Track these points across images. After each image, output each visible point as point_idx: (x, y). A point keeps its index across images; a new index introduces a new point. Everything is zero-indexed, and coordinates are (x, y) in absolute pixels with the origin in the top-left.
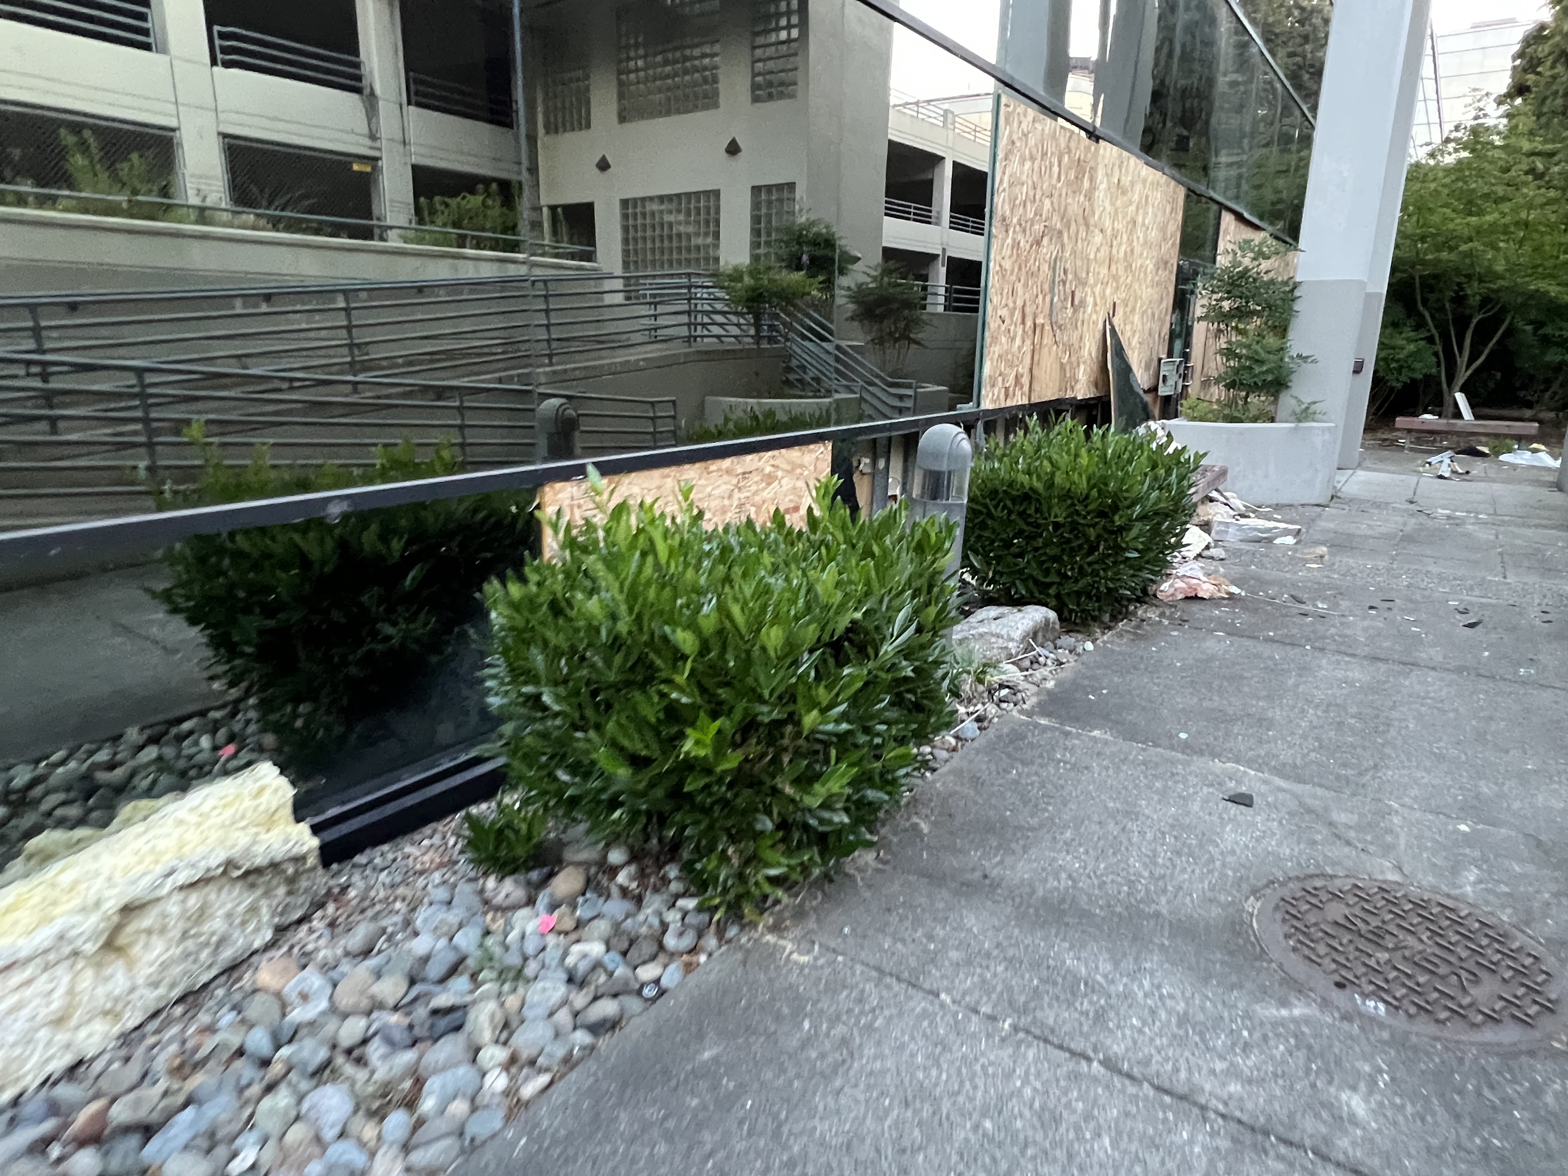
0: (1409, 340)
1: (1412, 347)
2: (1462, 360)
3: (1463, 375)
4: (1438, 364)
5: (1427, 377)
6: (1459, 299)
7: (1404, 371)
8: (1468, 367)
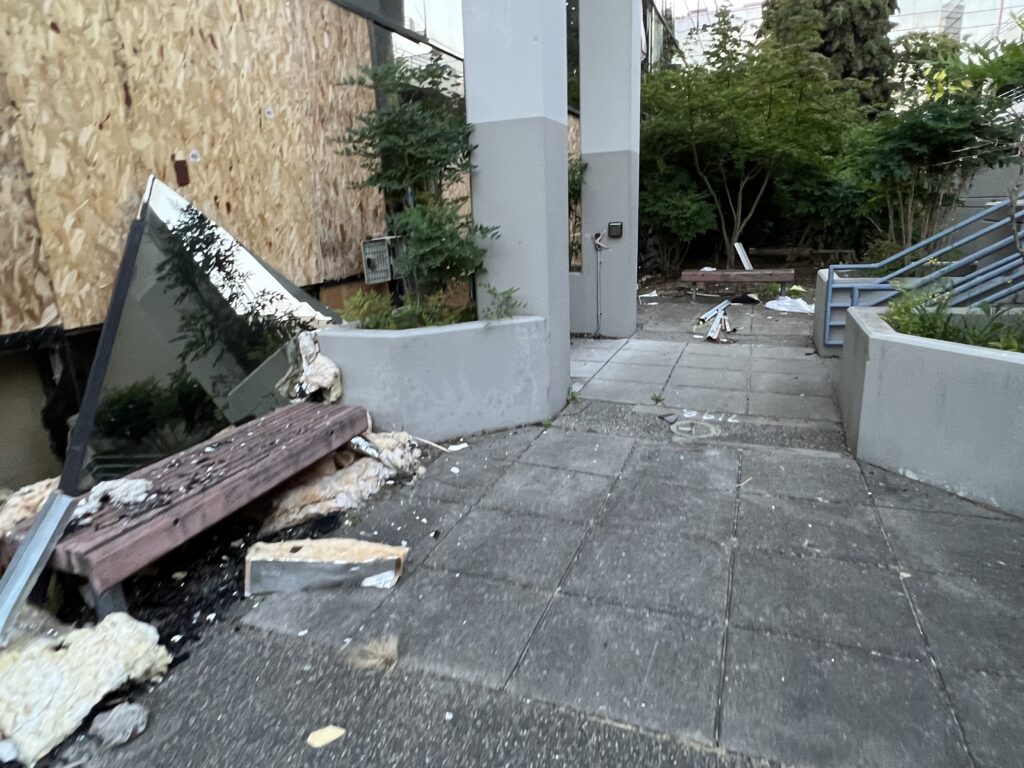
0: (693, 201)
1: (694, 207)
2: (738, 216)
3: (739, 228)
4: (718, 220)
5: (709, 232)
6: (730, 165)
7: (692, 227)
8: (742, 221)
